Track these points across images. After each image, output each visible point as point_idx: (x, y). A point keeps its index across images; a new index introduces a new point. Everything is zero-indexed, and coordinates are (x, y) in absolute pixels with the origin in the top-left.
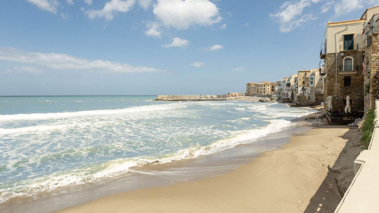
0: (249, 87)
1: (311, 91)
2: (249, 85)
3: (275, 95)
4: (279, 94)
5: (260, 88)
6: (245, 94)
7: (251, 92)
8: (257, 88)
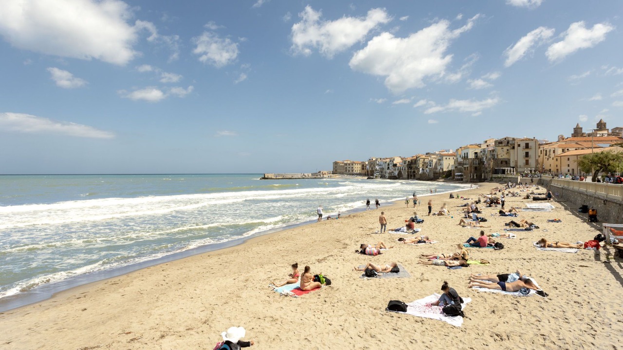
0: (335, 165)
1: (430, 171)
2: (336, 163)
3: (378, 173)
4: (382, 172)
5: (348, 166)
6: (331, 172)
7: (339, 171)
8: (345, 166)
